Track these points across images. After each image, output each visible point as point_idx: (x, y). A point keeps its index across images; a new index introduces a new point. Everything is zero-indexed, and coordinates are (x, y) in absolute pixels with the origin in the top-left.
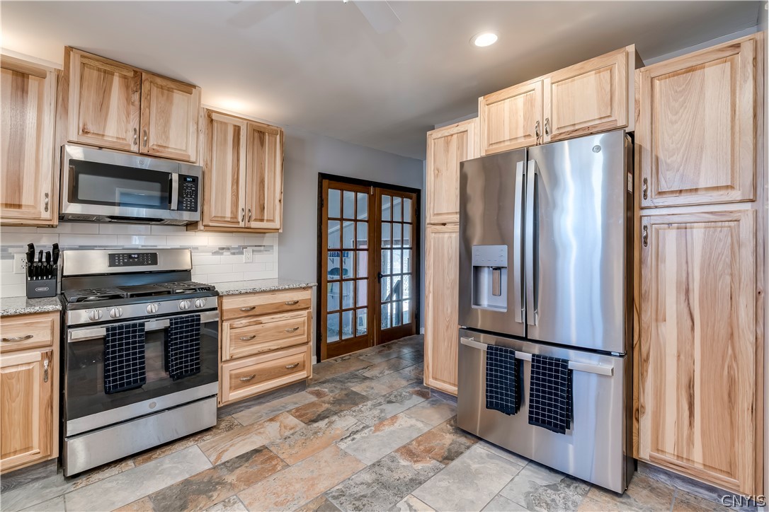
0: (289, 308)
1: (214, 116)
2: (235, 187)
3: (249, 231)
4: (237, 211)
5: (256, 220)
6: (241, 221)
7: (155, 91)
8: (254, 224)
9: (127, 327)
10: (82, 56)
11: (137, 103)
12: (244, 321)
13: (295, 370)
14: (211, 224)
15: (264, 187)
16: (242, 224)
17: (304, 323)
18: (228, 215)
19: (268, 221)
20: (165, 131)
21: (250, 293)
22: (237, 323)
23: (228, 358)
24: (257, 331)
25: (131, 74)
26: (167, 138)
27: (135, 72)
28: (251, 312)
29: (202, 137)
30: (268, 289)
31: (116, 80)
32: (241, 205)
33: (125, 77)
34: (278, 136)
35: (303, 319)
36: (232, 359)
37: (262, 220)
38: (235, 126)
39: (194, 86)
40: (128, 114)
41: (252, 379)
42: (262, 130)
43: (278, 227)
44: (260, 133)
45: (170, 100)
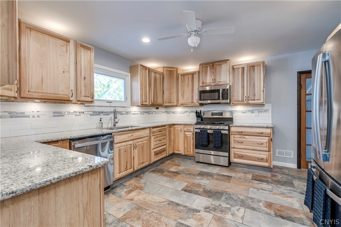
0: (258, 135)
1: (235, 67)
2: (243, 89)
3: (248, 104)
4: (243, 98)
5: (251, 100)
6: (245, 101)
7: (217, 66)
8: (250, 102)
9: (204, 130)
10: (202, 65)
11: (213, 72)
12: (239, 136)
13: (261, 161)
14: (234, 103)
15: (255, 87)
16: (246, 102)
17: (266, 142)
18: (240, 99)
19: (257, 100)
20: (220, 78)
21: (240, 127)
22: (236, 136)
23: (233, 147)
24: (243, 140)
25: (211, 65)
26: (221, 79)
27: (212, 63)
28: (241, 133)
29: (231, 75)
30: (248, 126)
31: (209, 68)
32: (245, 95)
33: (210, 66)
34: (262, 65)
35: (266, 141)
36: (234, 148)
37: (255, 100)
38: (242, 68)
39: (228, 60)
40: (211, 76)
41: (241, 157)
42: (254, 65)
43: (263, 102)
44: (252, 67)
45: (221, 68)
